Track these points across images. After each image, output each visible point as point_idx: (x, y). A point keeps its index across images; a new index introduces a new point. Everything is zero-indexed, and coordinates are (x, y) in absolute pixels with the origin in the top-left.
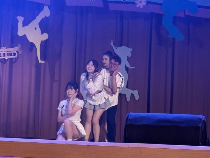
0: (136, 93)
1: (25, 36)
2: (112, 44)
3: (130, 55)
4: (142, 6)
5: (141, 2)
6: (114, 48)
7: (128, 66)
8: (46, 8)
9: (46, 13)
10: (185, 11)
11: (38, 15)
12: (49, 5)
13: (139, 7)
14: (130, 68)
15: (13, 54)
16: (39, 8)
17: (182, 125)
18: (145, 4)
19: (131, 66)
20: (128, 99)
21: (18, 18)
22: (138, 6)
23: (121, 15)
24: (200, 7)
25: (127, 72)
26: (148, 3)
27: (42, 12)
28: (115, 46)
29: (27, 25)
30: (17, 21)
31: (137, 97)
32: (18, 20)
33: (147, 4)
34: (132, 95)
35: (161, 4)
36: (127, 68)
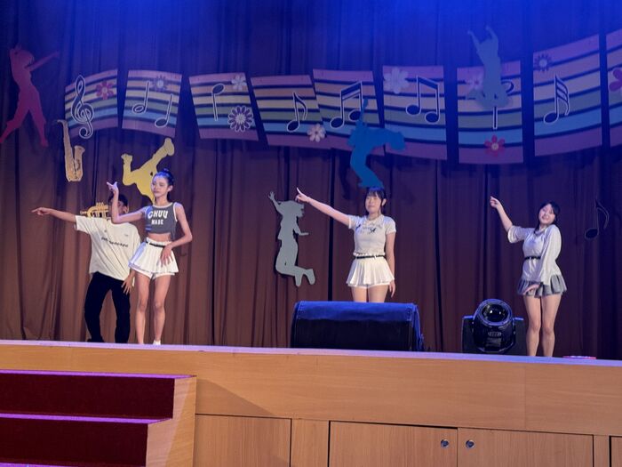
0: (310, 274)
1: (134, 185)
2: (272, 197)
3: (300, 215)
4: (318, 139)
5: (316, 133)
6: (276, 203)
7: (298, 231)
8: (168, 142)
9: (168, 149)
10: (384, 147)
11: (155, 152)
12: (173, 137)
13: (315, 140)
14: (300, 234)
16: (157, 141)
17: (382, 320)
18: (323, 136)
19: (302, 231)
20: (298, 283)
21: (124, 157)
22: (312, 139)
23: (286, 152)
24: (408, 140)
25: (297, 241)
26: (328, 134)
27: (161, 149)
28: (277, 200)
29: (139, 168)
30: (122, 162)
31: (312, 280)
32: (123, 160)
33: (326, 136)
34: (305, 276)
35: (347, 136)
36: (296, 235)
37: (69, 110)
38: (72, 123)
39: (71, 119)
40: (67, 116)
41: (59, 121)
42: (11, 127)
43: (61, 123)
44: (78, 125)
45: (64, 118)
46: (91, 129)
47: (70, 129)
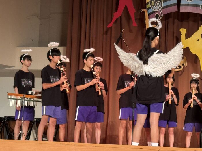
11: (200, 26)
15: (178, 67)
21: (181, 30)
29: (190, 37)
30: (180, 34)
32: (181, 32)
37: (148, 3)
38: (150, 11)
39: (149, 8)
40: (148, 6)
41: (143, 10)
42: (116, 15)
43: (144, 11)
44: (154, 12)
45: (145, 8)
46: (161, 14)
47: (149, 14)
